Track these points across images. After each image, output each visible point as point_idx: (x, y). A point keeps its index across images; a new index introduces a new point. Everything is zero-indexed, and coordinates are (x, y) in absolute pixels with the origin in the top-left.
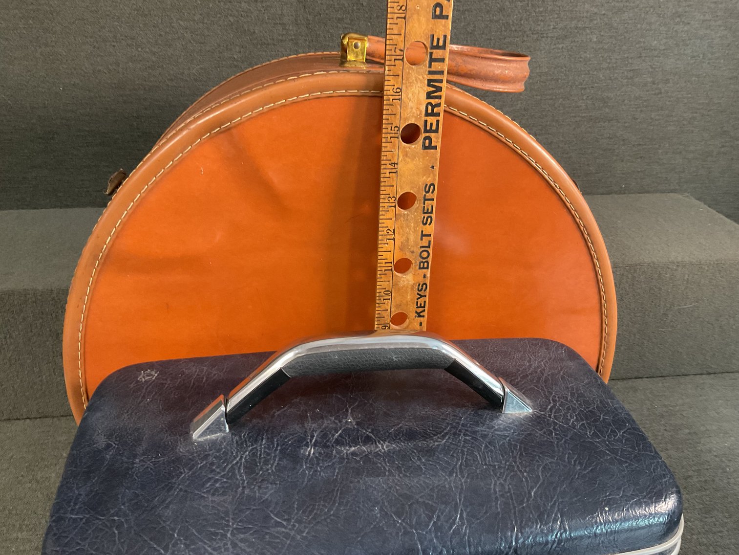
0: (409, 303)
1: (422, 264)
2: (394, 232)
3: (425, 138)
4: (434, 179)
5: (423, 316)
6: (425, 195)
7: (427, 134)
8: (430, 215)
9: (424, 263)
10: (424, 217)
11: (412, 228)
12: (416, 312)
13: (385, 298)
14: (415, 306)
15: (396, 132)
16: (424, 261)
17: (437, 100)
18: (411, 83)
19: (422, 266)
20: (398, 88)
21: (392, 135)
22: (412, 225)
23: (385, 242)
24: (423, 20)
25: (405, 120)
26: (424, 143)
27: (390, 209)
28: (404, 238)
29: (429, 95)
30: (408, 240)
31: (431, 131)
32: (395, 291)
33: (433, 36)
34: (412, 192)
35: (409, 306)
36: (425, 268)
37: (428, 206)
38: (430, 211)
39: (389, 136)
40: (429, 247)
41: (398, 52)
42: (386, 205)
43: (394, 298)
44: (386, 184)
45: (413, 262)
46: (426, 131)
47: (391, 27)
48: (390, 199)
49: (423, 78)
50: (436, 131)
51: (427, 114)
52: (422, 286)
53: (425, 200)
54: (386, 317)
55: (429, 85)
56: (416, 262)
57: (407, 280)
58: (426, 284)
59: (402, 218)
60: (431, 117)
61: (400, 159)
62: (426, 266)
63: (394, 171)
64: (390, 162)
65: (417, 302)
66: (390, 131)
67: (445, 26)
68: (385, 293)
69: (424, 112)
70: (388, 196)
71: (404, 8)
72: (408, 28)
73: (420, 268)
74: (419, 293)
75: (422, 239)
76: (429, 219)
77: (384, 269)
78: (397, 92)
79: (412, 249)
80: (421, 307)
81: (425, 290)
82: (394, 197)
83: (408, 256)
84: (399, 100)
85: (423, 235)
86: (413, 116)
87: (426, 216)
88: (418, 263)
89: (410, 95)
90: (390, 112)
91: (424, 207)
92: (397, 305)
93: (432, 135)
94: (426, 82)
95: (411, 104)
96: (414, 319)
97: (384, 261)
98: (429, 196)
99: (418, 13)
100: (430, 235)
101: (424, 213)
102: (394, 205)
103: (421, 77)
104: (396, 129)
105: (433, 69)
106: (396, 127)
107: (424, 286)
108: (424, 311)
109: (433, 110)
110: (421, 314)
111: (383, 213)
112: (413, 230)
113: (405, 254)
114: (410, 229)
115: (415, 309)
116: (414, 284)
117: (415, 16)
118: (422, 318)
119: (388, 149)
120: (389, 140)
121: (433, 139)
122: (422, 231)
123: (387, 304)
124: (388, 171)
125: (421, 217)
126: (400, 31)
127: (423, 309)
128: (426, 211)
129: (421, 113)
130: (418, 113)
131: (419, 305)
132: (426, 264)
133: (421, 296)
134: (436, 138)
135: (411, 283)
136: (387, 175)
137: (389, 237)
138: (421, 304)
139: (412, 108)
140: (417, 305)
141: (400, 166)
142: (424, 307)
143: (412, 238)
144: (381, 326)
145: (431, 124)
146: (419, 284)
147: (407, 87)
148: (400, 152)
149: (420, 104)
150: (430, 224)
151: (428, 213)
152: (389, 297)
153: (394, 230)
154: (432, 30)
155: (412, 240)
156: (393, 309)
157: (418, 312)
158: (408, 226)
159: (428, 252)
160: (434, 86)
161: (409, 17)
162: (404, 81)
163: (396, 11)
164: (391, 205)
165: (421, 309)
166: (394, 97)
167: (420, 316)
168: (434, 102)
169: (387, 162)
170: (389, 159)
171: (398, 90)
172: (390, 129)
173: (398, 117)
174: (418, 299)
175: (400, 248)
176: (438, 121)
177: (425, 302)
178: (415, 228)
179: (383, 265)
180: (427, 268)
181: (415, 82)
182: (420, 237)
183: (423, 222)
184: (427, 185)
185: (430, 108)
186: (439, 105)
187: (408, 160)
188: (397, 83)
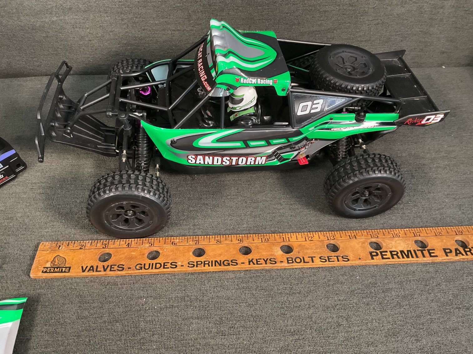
0: (260, 254)
1: (291, 259)
2: (311, 240)
3: (376, 252)
4: (352, 261)
5: (249, 264)
6: (340, 256)
7: (379, 253)
8: (327, 260)
9: (292, 260)
10: (325, 257)
11: (316, 250)
12: (253, 259)
13: (263, 239)
14: (257, 258)
15: (375, 236)
16: (294, 260)
17: (401, 256)
18: (405, 241)
19: (289, 259)
20: (399, 236)
21: (372, 235)
22: (318, 250)
23: (303, 236)
24: (440, 244)
25: (383, 241)
26: (373, 252)
27: (326, 237)
28: (308, 247)
29: (402, 252)
30: (307, 249)
31: (382, 255)
32: (269, 244)
33: (434, 250)
34: (341, 248)
35: (258, 254)
36: (288, 262)
37: (334, 259)
38: (330, 260)
39: (371, 233)
40: (304, 262)
41: (418, 234)
42: (328, 235)
43: (263, 244)
44: (341, 234)
45: (292, 253)
46: (381, 253)
47: (429, 230)
48: (333, 237)
49: (410, 248)
50: (383, 258)
51: (391, 252)
52: (274, 261)
53: (337, 257)
54: (248, 240)
55: (408, 251)
56: (292, 255)
57: (278, 251)
58: (276, 263)
59: (321, 244)
60: (390, 255)
61: (359, 240)
62: (289, 262)
63: (351, 237)
64: (356, 235)
65: (261, 259)
66: (374, 233)
67: (442, 255)
68: (267, 239)
69: (392, 250)
70: (334, 236)
71: (440, 234)
72: (432, 237)
73: (287, 258)
74: (268, 260)
75: (309, 257)
76: (324, 261)
77: (284, 237)
78: (397, 235)
79: (300, 252)
80: (257, 262)
81: (270, 263)
82: (334, 239)
83: (295, 251)
84: (393, 237)
85: (312, 258)
86: (387, 244)
87: (326, 258)
88: (291, 257)
89: (398, 242)
90: (385, 233)
91: (332, 256)
92: (258, 246)
93: (380, 256)
94: (409, 249)
95: (393, 243)
96: (247, 258)
97: (290, 236)
98: (340, 258)
99: (442, 241)
100: (313, 262)
101: (328, 257)
102: (329, 239)
103: (410, 246)
104: (377, 237)
105: (417, 252)
106: (378, 236)
107: (274, 262)
108: (254, 264)
109: (395, 255)
110: (251, 263)
111: (323, 234)
112: (315, 251)
113: (297, 248)
114: (315, 249)
115: (255, 258)
116: (275, 255)
117: (439, 240)
118: (248, 263)
119: (363, 234)
120: (369, 233)
121: (378, 257)
122: (315, 257)
123: (258, 241)
124: (350, 234)
125: (325, 255)
126: (429, 234)
127: (256, 263)
128: (329, 258)
129: (390, 248)
130: (390, 247)
131: (258, 260)
132: (291, 262)
133: (266, 262)
134: (378, 259)
135: (276, 254)
136: (347, 234)
137: (307, 238)
138: (259, 261)
139: (391, 243)
140: (259, 259)
141: (355, 240)
142: (257, 264)
143: (309, 251)
144: (241, 238)
145: (386, 255)
146: (275, 259)
147: (402, 240)
148: (363, 240)
149: (395, 248)
150: (321, 261)
151: (329, 259)
152: (263, 241)
153: (312, 240)
154: (438, 249)
155: (307, 251)
156: (254, 244)
157: (253, 261)
158: (317, 248)
159: (301, 261)
160: (408, 253)
161: (438, 237)
162: (404, 238)
163: (437, 231)
164: (329, 237)
165: (255, 262)
166: (393, 234)
167: (249, 262)
168: (399, 254)
169: (356, 233)
170: (357, 234)
171: (398, 236)
172: (375, 233)
173: (384, 237)
174: (264, 259)
175: (301, 244)
176: (389, 258)
177: (262, 264)
178: (317, 252)
179: (287, 236)
180: (288, 263)
181: (406, 243)
182: (310, 256)
183: (322, 257)
184: (347, 257)
185: (395, 253)
186: (399, 258)
187: (360, 244)
188: (402, 235)
